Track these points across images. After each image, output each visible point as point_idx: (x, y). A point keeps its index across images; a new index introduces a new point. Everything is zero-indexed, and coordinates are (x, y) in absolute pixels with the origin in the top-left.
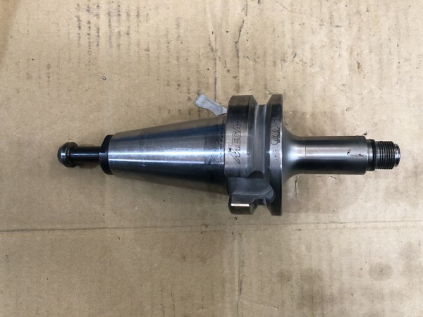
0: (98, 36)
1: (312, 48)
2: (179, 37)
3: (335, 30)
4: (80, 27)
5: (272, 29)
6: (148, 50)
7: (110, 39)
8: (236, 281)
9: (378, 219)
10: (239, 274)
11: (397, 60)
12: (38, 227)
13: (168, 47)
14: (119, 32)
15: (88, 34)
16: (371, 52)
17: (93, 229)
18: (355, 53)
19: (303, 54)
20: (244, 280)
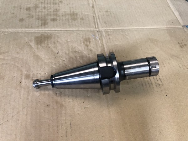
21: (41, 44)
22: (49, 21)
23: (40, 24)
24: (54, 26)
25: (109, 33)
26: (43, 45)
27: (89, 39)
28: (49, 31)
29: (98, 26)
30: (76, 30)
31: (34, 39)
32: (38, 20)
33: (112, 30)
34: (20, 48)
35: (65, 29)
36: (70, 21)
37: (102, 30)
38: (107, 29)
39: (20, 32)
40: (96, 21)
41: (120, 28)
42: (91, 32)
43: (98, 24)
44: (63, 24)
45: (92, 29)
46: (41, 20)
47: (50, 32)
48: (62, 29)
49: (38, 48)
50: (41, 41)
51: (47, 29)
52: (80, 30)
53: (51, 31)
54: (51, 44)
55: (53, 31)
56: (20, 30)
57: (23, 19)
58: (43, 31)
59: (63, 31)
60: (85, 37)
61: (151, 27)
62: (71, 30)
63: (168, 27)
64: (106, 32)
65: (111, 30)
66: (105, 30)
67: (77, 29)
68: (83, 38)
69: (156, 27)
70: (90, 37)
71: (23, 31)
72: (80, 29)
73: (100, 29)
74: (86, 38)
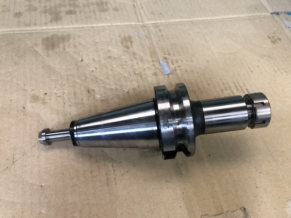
0: (236, 87)
7: (229, 86)
11: (64, 96)
14: (227, 90)
16: (82, 99)
18: (92, 97)
21: (53, 49)
22: (63, 14)
23: (50, 20)
24: (72, 22)
25: (161, 28)
26: (57, 50)
27: (130, 37)
28: (64, 30)
29: (142, 19)
30: (108, 26)
31: (41, 41)
32: (45, 13)
33: (165, 23)
34: (18, 56)
35: (90, 26)
36: (97, 13)
37: (149, 24)
38: (157, 22)
39: (18, 32)
40: (137, 11)
41: (177, 20)
42: (132, 27)
43: (141, 16)
44: (86, 18)
45: (133, 23)
46: (50, 14)
47: (66, 30)
48: (86, 26)
49: (48, 55)
50: (53, 45)
51: (60, 27)
52: (114, 26)
53: (68, 30)
54: (69, 47)
55: (71, 30)
56: (17, 29)
57: (20, 13)
58: (54, 29)
59: (87, 29)
60: (123, 36)
61: (225, 17)
62: (99, 27)
63: (250, 15)
64: (156, 26)
65: (163, 23)
66: (154, 24)
67: (109, 24)
68: (120, 36)
69: (231, 16)
70: (132, 35)
71: (21, 31)
72: (114, 24)
73: (146, 22)
74: (125, 37)
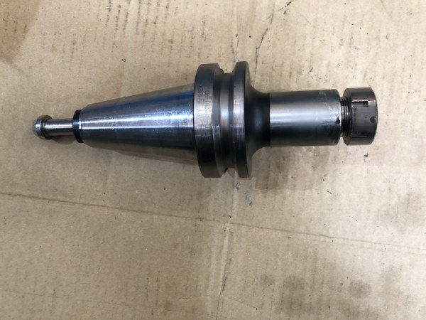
1: (328, 65)
2: (203, 34)
3: (353, 51)
4: (110, 10)
5: (293, 41)
6: (172, 42)
7: (137, 26)
8: (221, 276)
9: (365, 239)
10: (225, 270)
11: (408, 90)
12: (40, 196)
13: (191, 42)
14: (147, 20)
15: (117, 17)
16: (384, 78)
17: (92, 205)
19: (319, 70)
20: (229, 277)
66: (201, 219)
68: (284, 198)
